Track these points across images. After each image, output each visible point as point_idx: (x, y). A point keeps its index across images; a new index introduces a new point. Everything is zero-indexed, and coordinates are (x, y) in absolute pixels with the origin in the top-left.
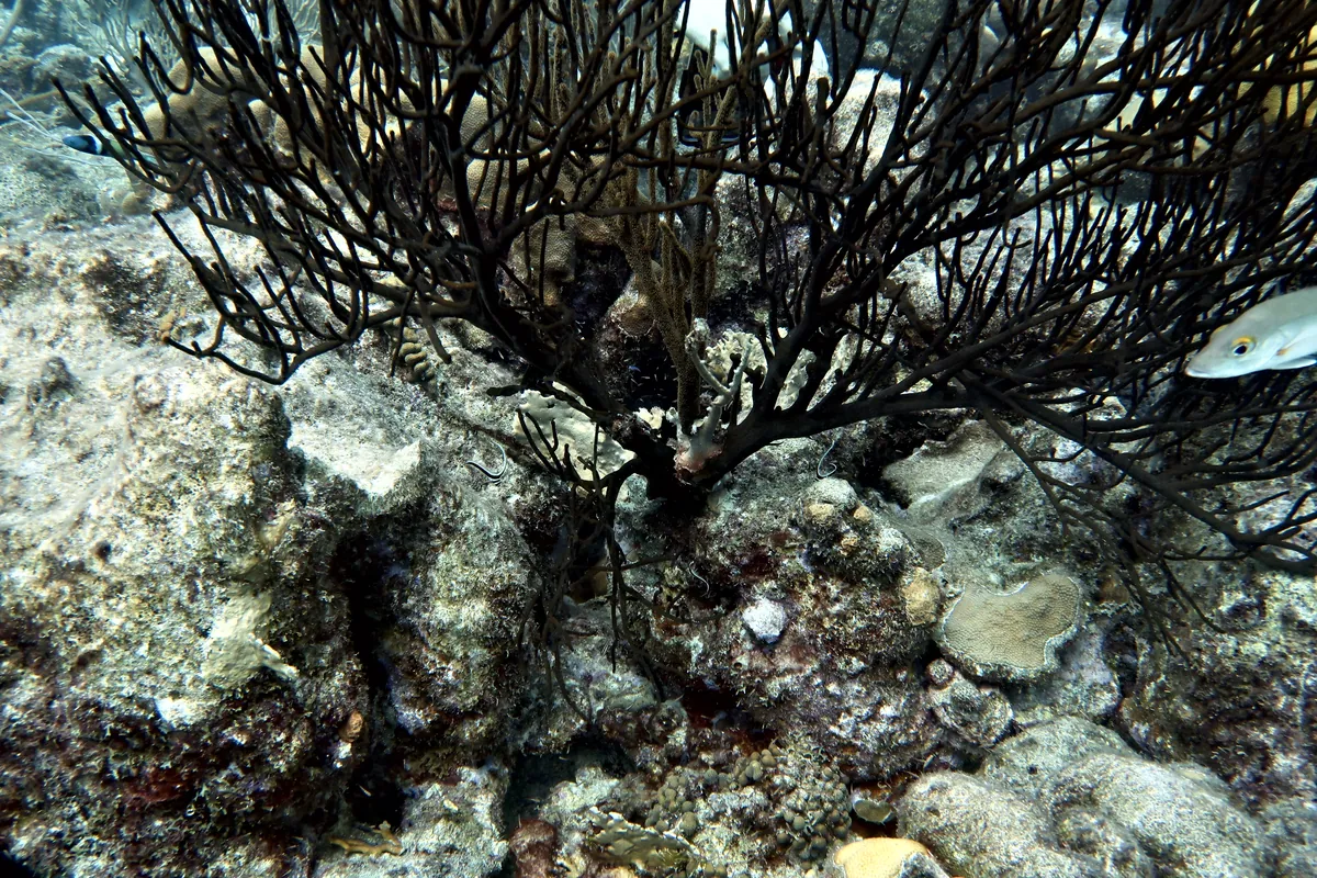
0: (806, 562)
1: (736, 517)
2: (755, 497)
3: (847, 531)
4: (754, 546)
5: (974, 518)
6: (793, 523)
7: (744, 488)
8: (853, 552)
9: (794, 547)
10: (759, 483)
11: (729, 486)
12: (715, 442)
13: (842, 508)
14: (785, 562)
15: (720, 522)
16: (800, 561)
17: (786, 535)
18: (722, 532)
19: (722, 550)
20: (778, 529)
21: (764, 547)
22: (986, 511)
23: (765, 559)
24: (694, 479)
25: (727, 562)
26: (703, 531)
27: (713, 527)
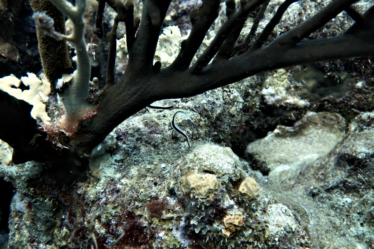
0: (184, 235)
1: (115, 184)
2: (137, 163)
3: (231, 207)
4: (131, 215)
5: (332, 188)
6: (172, 192)
7: (127, 154)
8: (237, 232)
9: (172, 219)
10: (143, 149)
11: (112, 151)
12: (89, 102)
13: (226, 179)
14: (162, 234)
15: (99, 188)
16: (178, 234)
17: (163, 205)
18: (99, 199)
19: (99, 218)
20: (156, 198)
21: (141, 216)
22: (344, 182)
23: (141, 229)
24: (71, 142)
25: (103, 231)
26: (82, 197)
27: (92, 192)
